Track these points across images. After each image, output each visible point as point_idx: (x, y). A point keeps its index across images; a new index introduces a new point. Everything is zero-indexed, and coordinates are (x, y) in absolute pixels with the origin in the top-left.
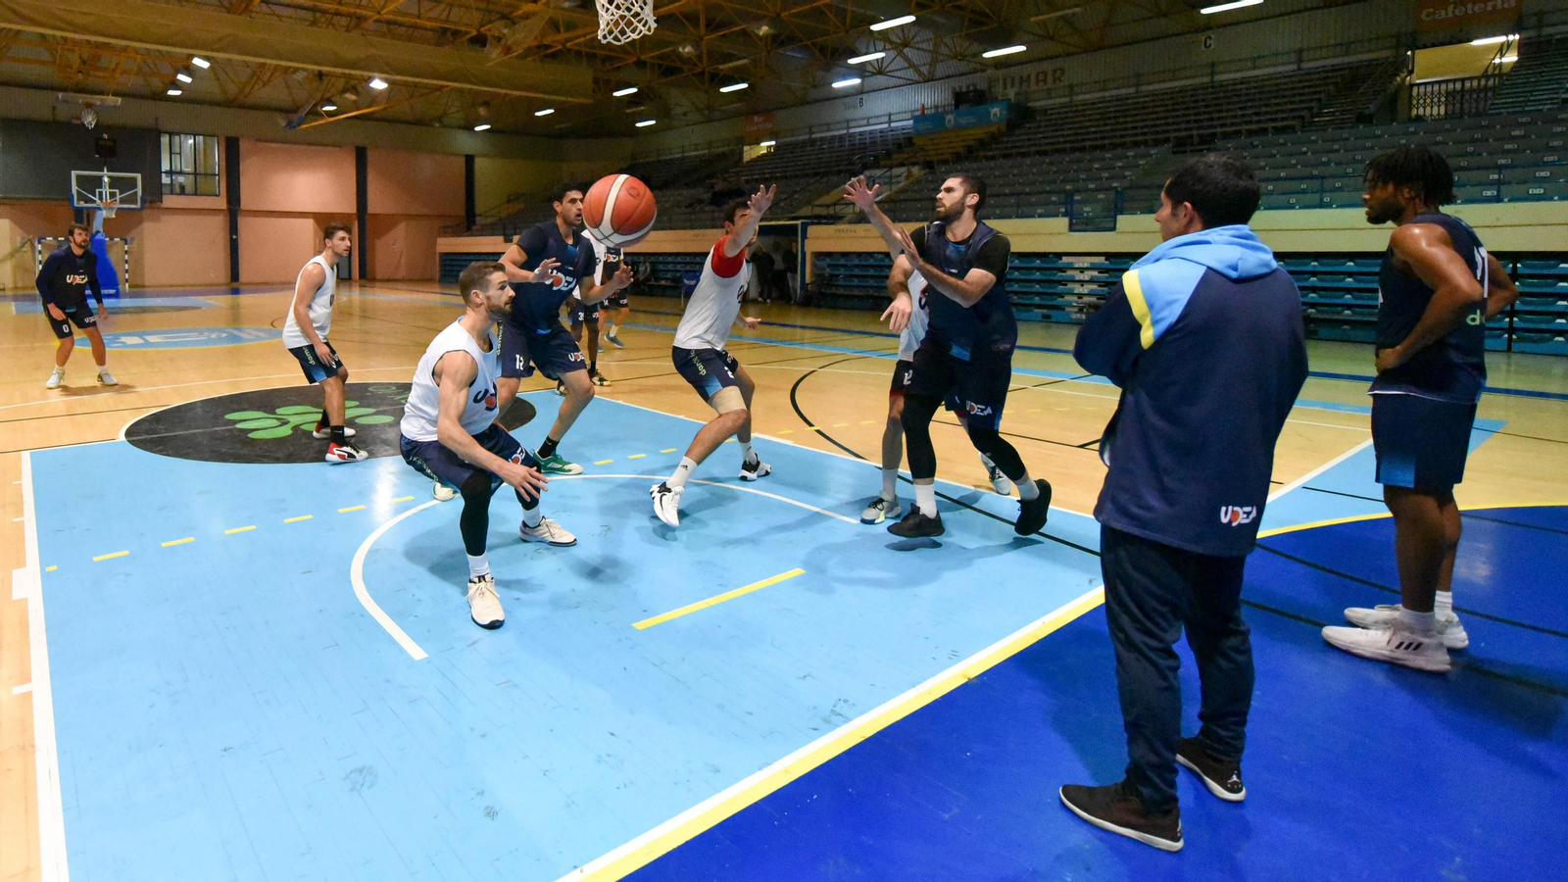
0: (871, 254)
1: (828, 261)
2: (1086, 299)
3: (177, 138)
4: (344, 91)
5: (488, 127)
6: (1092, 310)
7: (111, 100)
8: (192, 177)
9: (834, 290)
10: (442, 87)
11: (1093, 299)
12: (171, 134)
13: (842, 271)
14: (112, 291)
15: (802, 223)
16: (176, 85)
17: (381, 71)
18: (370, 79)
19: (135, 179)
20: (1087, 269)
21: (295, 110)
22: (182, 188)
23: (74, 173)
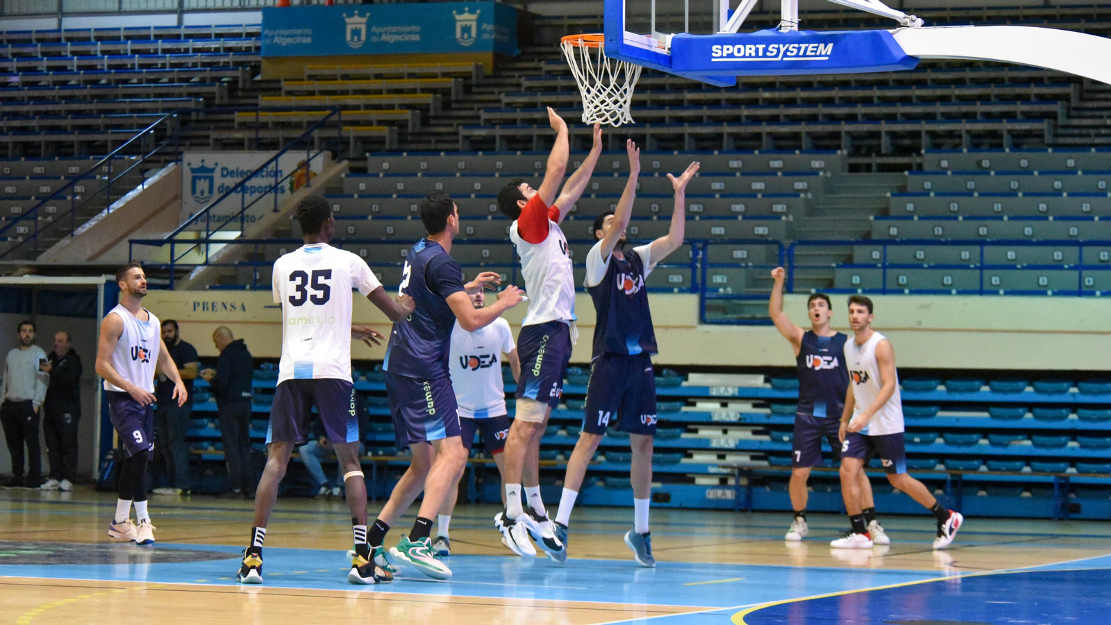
2: (731, 459)
6: (744, 481)
11: (744, 460)
15: (107, 283)
20: (734, 398)
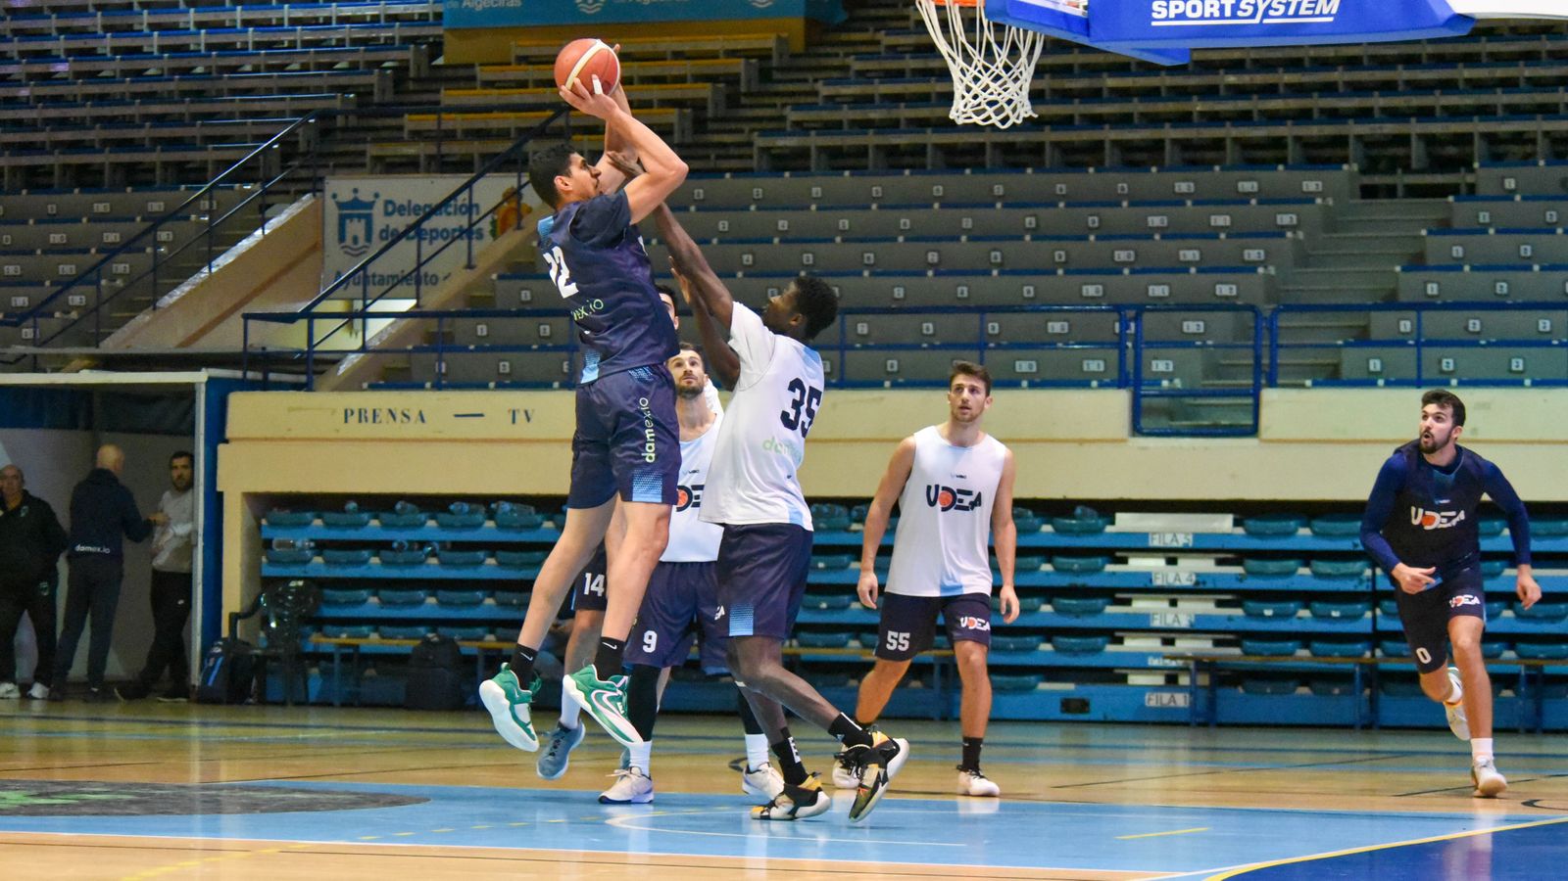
0: (486, 502)
9: (341, 640)
13: (374, 566)
15: (211, 381)
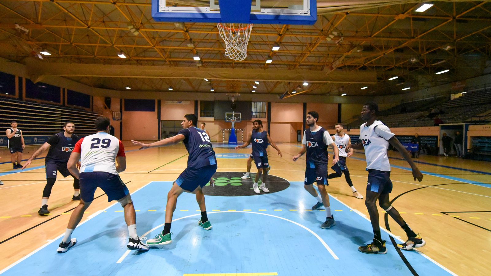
1: (479, 140)
3: (256, 103)
4: (297, 87)
5: (346, 94)
7: (237, 94)
8: (259, 114)
9: (482, 153)
10: (327, 83)
12: (254, 102)
13: (487, 145)
14: (235, 143)
16: (254, 89)
17: (306, 80)
18: (303, 83)
19: (239, 114)
21: (282, 94)
22: (257, 116)
23: (226, 113)
